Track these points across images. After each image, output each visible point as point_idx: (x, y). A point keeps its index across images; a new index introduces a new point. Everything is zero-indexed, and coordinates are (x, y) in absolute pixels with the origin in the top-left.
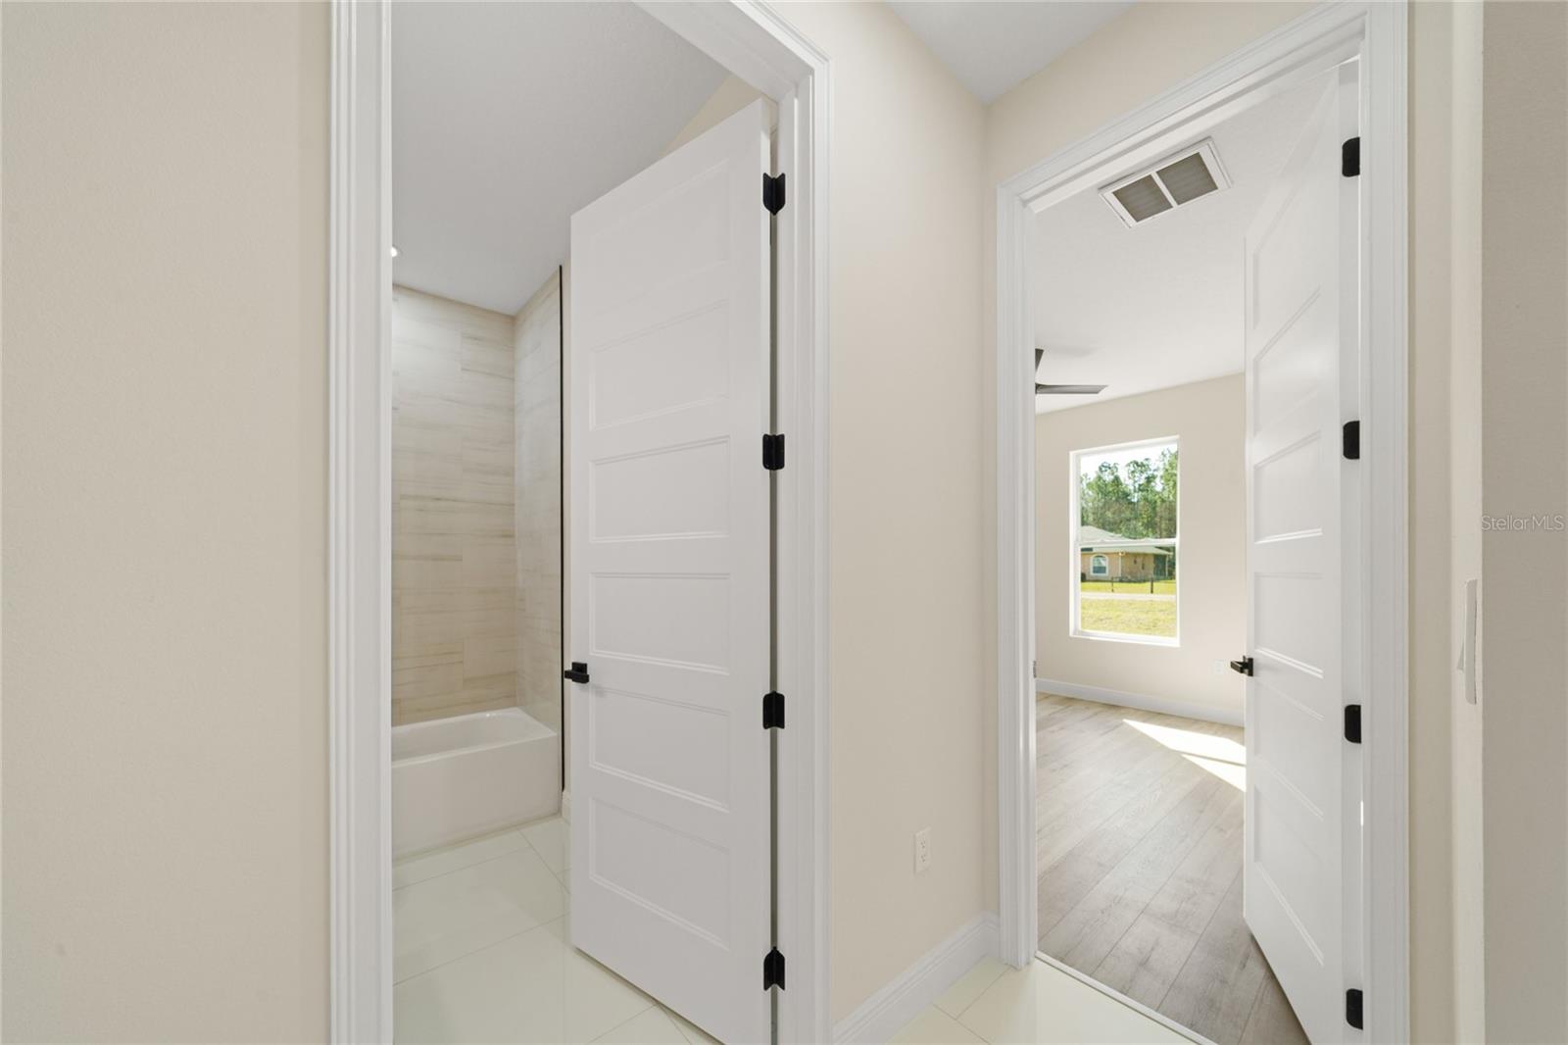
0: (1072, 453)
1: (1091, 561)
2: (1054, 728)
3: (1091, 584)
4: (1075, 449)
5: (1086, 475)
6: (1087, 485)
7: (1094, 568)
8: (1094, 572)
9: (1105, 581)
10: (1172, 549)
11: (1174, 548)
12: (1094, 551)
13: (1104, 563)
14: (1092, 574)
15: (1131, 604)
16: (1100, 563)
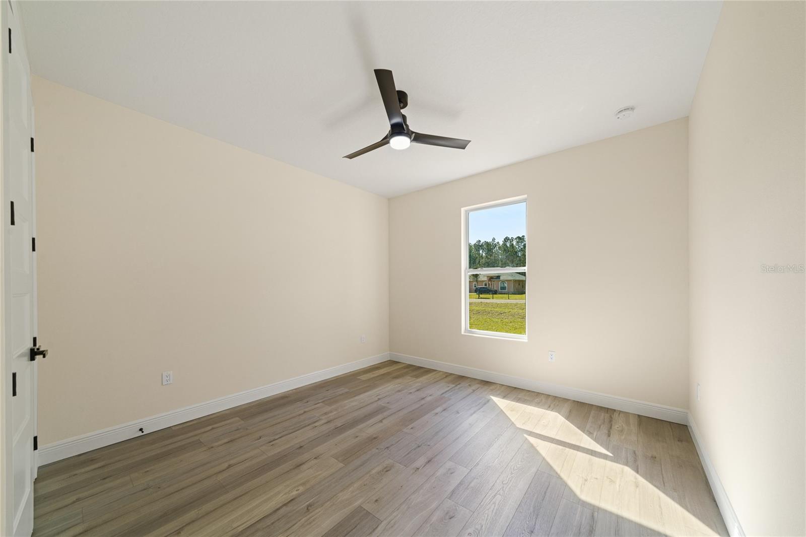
0: (463, 210)
1: (500, 284)
2: (439, 410)
3: (500, 295)
4: (464, 207)
5: (498, 243)
6: (499, 247)
7: (501, 287)
8: (501, 289)
9: (504, 294)
10: (524, 274)
11: (525, 273)
12: (502, 278)
13: (506, 285)
14: (500, 290)
15: (516, 305)
16: (504, 285)
